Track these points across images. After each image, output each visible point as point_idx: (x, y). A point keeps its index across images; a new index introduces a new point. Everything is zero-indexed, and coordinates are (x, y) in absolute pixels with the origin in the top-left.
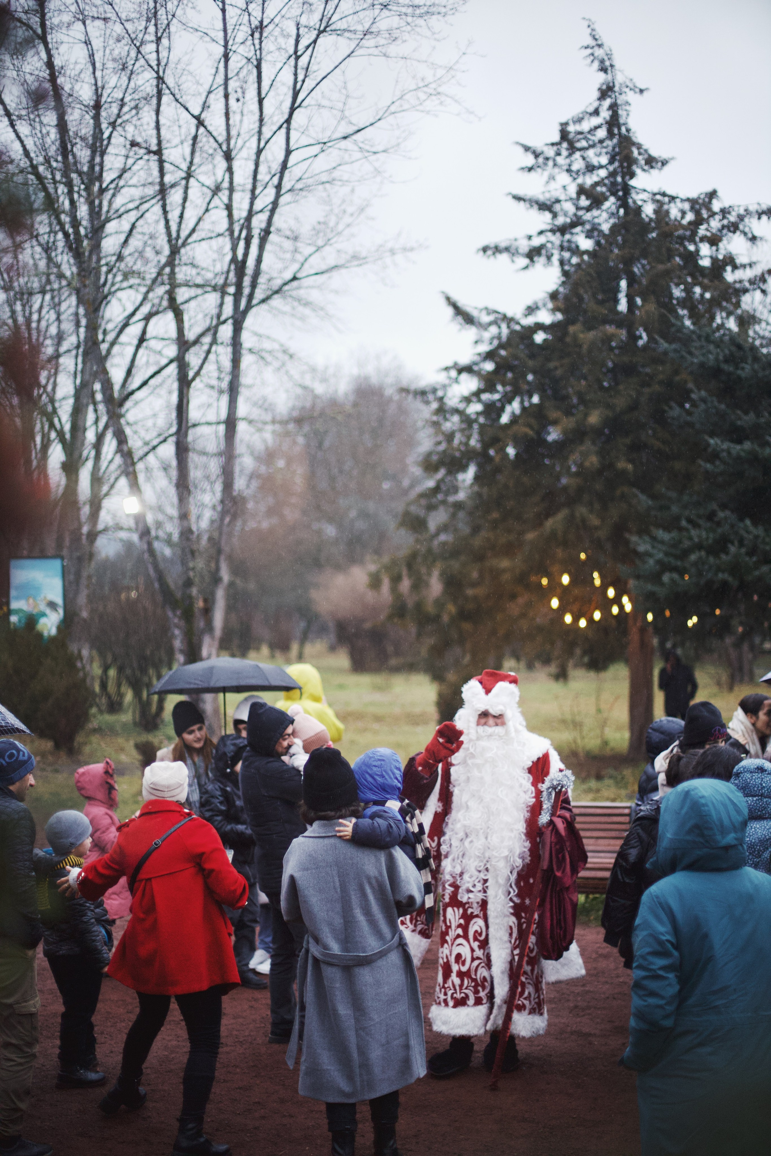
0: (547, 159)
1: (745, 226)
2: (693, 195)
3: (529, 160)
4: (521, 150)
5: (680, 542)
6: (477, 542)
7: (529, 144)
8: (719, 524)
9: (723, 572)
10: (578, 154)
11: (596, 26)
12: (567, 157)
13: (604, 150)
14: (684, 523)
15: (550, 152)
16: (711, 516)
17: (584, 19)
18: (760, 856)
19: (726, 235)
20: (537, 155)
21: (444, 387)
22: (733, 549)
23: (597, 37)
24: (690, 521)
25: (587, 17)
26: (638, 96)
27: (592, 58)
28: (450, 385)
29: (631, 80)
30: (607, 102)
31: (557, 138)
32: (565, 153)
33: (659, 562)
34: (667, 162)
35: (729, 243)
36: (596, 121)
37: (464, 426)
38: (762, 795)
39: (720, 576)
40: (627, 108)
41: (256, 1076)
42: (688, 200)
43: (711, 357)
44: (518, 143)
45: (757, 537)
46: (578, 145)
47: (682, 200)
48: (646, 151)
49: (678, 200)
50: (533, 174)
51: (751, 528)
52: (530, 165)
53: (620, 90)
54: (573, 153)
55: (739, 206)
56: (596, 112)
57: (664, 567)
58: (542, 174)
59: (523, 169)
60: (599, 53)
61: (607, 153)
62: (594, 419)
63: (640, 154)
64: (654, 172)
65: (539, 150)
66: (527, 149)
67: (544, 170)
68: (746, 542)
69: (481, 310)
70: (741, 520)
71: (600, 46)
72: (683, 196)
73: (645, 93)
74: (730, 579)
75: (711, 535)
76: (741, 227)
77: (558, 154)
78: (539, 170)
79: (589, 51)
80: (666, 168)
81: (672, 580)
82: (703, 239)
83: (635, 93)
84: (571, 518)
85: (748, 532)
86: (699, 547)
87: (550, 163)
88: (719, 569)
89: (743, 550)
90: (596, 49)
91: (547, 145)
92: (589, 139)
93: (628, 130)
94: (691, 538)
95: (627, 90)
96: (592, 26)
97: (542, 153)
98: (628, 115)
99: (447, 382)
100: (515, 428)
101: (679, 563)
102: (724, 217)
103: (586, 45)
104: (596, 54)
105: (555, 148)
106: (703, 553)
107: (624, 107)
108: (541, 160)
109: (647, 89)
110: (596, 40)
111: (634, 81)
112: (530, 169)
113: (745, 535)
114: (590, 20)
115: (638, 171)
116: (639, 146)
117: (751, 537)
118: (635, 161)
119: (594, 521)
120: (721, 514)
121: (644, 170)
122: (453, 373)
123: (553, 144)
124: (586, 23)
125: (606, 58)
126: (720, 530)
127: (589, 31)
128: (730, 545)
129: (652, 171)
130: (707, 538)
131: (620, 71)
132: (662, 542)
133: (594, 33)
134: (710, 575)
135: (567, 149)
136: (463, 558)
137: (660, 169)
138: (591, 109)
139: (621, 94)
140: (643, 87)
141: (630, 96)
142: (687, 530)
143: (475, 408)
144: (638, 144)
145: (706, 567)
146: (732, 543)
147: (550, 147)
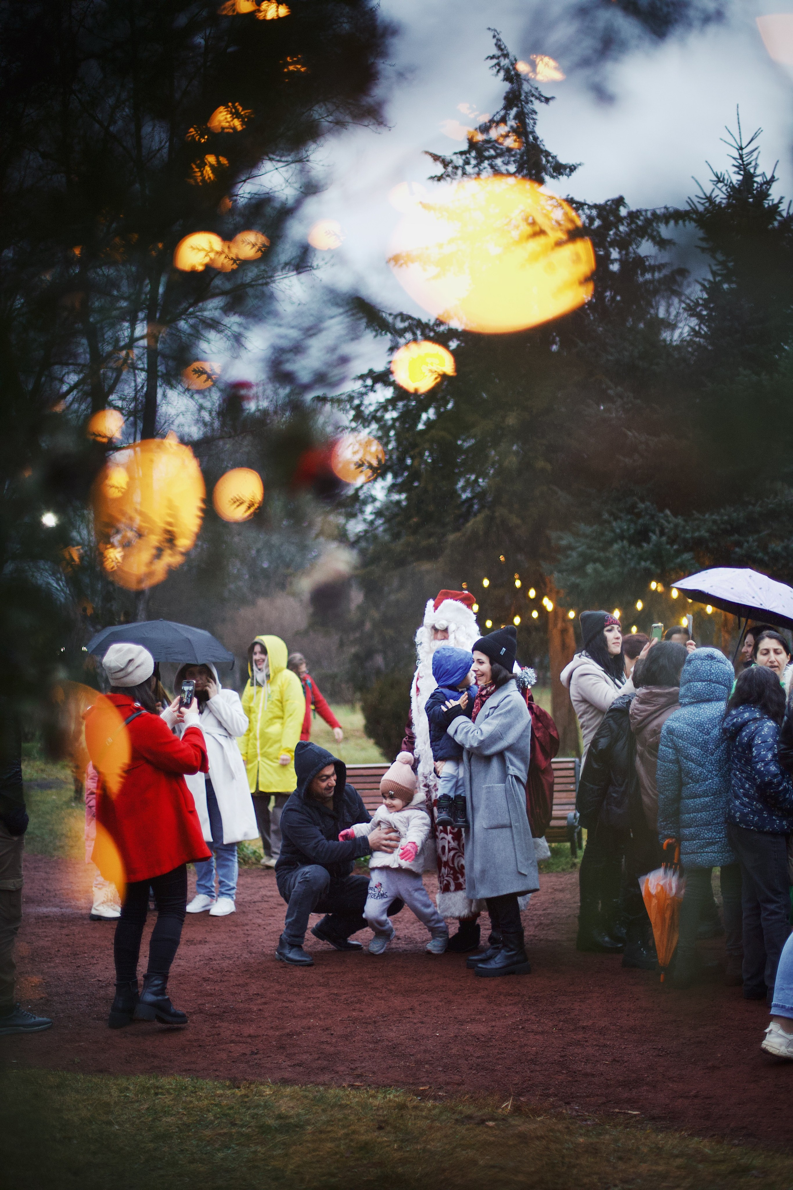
0: (456, 168)
1: (653, 230)
2: (601, 201)
3: (439, 169)
4: (430, 159)
5: (602, 534)
6: (398, 546)
7: (439, 153)
8: (639, 515)
9: (645, 560)
10: (486, 164)
11: (501, 36)
12: (475, 166)
13: (513, 159)
14: (606, 516)
15: (459, 161)
16: (631, 510)
17: (489, 29)
18: (709, 734)
19: (635, 239)
20: (446, 164)
21: (362, 395)
22: (654, 538)
23: (503, 47)
24: (612, 514)
25: (492, 28)
26: (543, 104)
27: (498, 68)
28: (366, 394)
29: (537, 89)
30: (513, 112)
31: (465, 147)
32: (473, 162)
33: (582, 555)
34: (575, 168)
35: (638, 247)
36: (503, 129)
37: (380, 434)
38: (710, 680)
39: (643, 564)
40: (534, 116)
41: (250, 977)
42: (595, 206)
43: (626, 353)
44: (427, 153)
45: (676, 526)
46: (487, 154)
47: (590, 207)
48: (554, 157)
49: (586, 207)
50: (442, 182)
51: (672, 518)
52: (439, 174)
53: (527, 99)
54: (482, 162)
55: (646, 211)
56: (504, 120)
57: (587, 559)
58: (451, 182)
59: (432, 178)
60: (505, 62)
61: (514, 161)
62: (511, 420)
63: (548, 161)
64: (563, 178)
65: (448, 159)
66: (436, 158)
67: (453, 179)
68: (666, 530)
69: (396, 316)
70: (661, 510)
71: (506, 56)
72: (590, 202)
73: (551, 102)
74: (653, 567)
75: (632, 526)
76: (649, 231)
77: (467, 162)
78: (448, 179)
79: (495, 61)
80: (574, 174)
81: (595, 570)
82: (613, 244)
83: (541, 101)
84: (490, 520)
85: (669, 522)
86: (622, 537)
87: (460, 172)
88: (641, 558)
89: (664, 539)
90: (502, 59)
91: (455, 153)
92: (497, 148)
93: (536, 138)
94: (613, 531)
95: (533, 99)
96: (497, 36)
97: (451, 162)
98: (535, 123)
99: (363, 390)
100: (433, 432)
101: (602, 554)
102: (632, 222)
103: (491, 55)
104: (502, 64)
105: (464, 157)
106: (625, 542)
107: (531, 116)
108: (450, 169)
109: (553, 98)
110: (502, 50)
111: (539, 89)
112: (440, 178)
113: (666, 524)
114: (495, 30)
115: (547, 178)
116: (547, 154)
117: (672, 525)
118: (544, 169)
119: (515, 520)
120: (641, 506)
121: (553, 177)
122: (369, 382)
123: (462, 153)
124: (491, 34)
125: (511, 68)
126: (641, 521)
127: (495, 41)
128: (651, 534)
129: (560, 177)
130: (628, 529)
131: (525, 80)
132: (586, 536)
133: (499, 43)
134: (632, 564)
135: (475, 158)
136: (384, 563)
137: (568, 176)
138: (497, 118)
139: (527, 103)
140: (548, 95)
141: (537, 105)
142: (609, 522)
143: (391, 415)
144: (546, 151)
145: (629, 556)
146: (654, 532)
147: (459, 156)
